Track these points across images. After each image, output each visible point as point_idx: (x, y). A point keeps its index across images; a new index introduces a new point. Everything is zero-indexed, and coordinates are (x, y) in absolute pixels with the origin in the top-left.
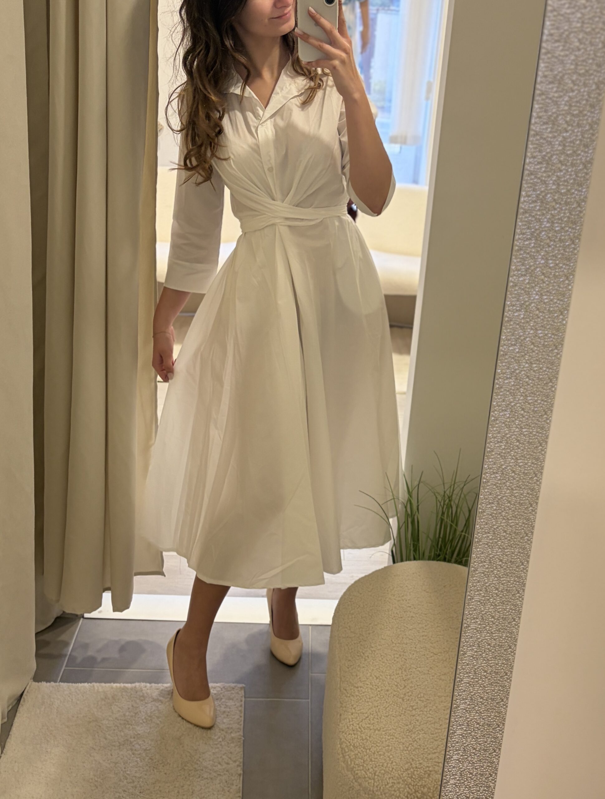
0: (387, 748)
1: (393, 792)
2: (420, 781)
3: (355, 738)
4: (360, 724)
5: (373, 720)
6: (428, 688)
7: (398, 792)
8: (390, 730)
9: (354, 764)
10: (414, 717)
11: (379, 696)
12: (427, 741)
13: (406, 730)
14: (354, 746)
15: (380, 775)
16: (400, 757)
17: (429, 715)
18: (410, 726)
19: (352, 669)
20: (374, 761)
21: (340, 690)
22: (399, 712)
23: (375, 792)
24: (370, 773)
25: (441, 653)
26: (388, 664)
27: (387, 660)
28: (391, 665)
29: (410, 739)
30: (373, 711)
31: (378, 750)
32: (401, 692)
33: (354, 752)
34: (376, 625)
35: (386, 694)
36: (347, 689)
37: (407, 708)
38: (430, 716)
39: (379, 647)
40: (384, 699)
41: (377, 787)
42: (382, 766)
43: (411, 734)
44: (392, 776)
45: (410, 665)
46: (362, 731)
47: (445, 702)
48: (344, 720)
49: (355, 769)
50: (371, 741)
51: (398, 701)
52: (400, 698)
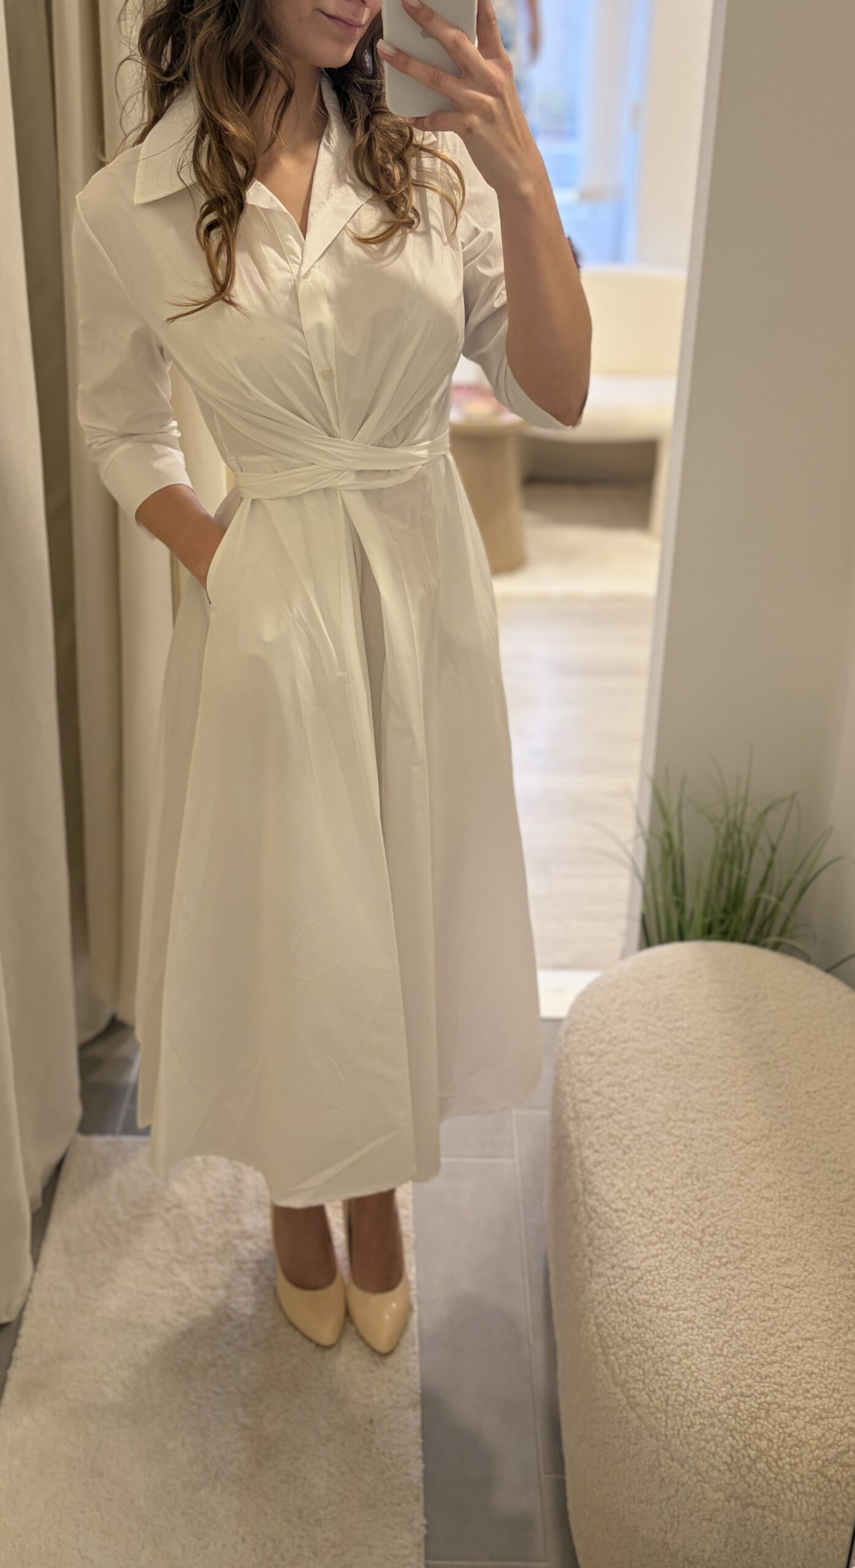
0: (684, 1347)
1: (703, 1443)
3: (623, 1321)
4: (631, 1291)
5: (652, 1285)
6: (743, 1217)
7: (712, 1443)
8: (686, 1309)
9: (627, 1373)
10: (726, 1283)
11: (658, 1233)
12: (756, 1336)
13: (714, 1310)
14: (623, 1338)
15: (677, 1405)
16: (710, 1370)
17: (751, 1278)
18: (721, 1302)
20: (663, 1375)
21: (586, 1209)
22: (698, 1271)
23: (669, 1438)
24: (658, 1399)
25: (756, 1140)
27: (663, 1156)
29: (724, 1331)
30: (650, 1266)
31: (668, 1351)
32: (695, 1224)
33: (622, 1349)
34: (637, 1081)
35: (669, 1230)
37: (709, 1260)
39: (648, 1128)
40: (666, 1240)
41: (673, 1429)
42: (680, 1386)
43: (726, 1320)
44: (698, 1410)
45: (706, 1168)
46: (634, 1308)
47: (776, 1249)
48: (599, 1275)
49: (628, 1385)
50: (653, 1332)
51: (694, 1246)
52: (695, 1239)
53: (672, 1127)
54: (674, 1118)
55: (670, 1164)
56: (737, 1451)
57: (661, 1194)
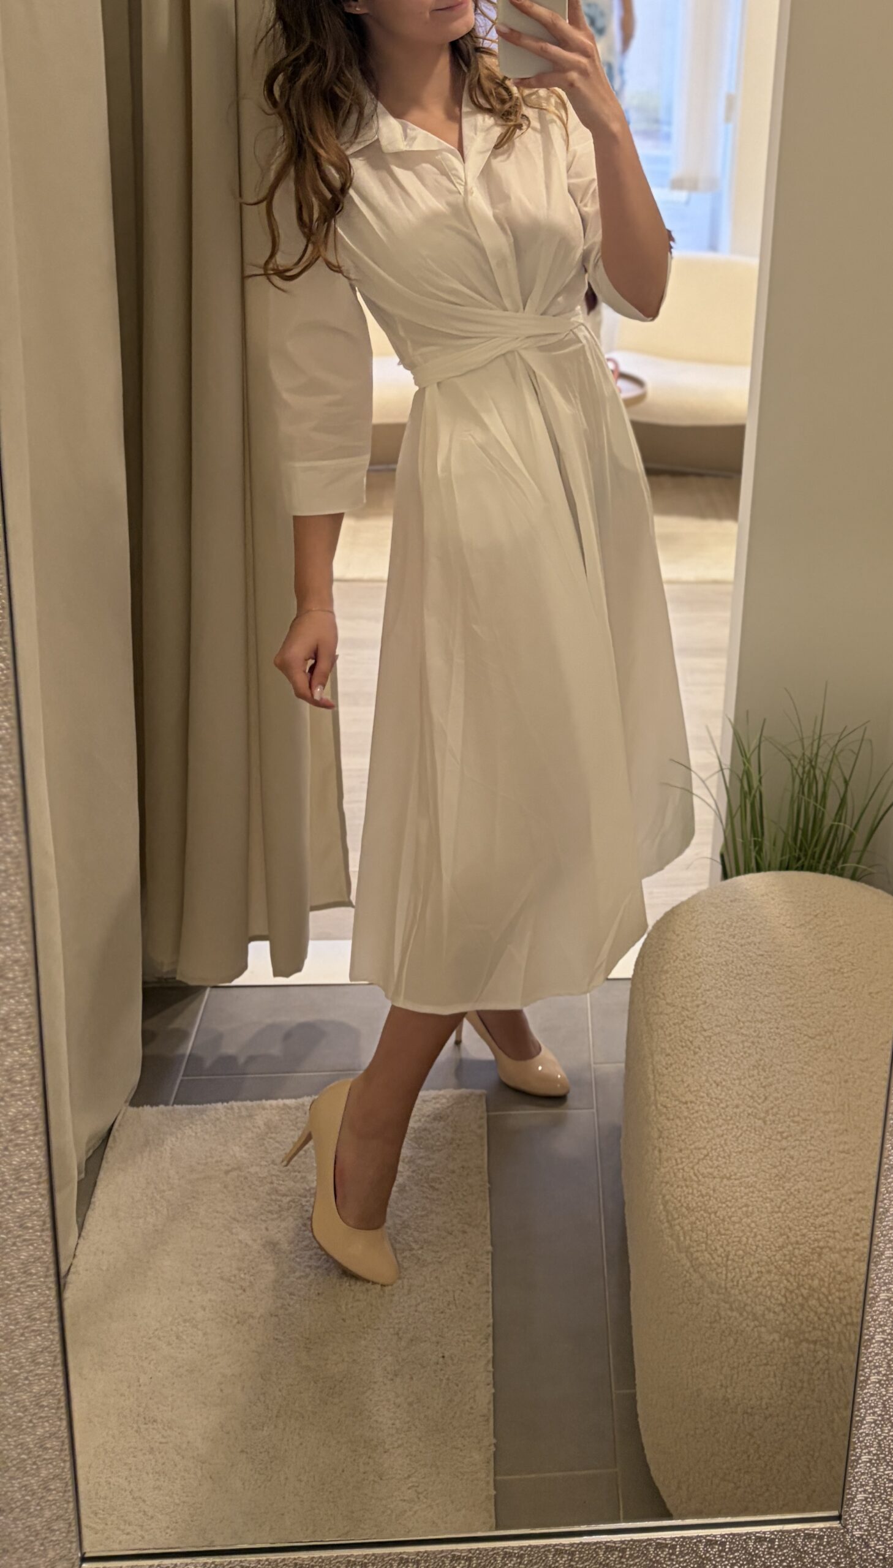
0: (744, 1209)
1: (759, 1290)
2: (805, 1266)
3: (688, 1193)
4: (696, 1167)
5: (717, 1160)
6: (805, 1098)
7: (768, 1288)
8: (748, 1177)
9: (691, 1240)
10: (786, 1153)
11: (724, 1117)
12: (812, 1194)
13: (773, 1175)
14: (688, 1208)
15: (736, 1258)
16: (768, 1225)
17: (810, 1147)
18: (780, 1168)
19: (674, 1071)
20: (724, 1234)
21: (656, 1107)
22: (760, 1144)
23: (729, 1289)
24: (718, 1256)
25: (820, 1035)
26: (734, 1060)
27: (732, 1053)
28: (739, 1062)
29: (783, 1192)
30: (715, 1145)
31: (730, 1214)
32: (759, 1107)
33: (687, 1218)
34: (708, 990)
35: (735, 1113)
36: (669, 1105)
37: (771, 1136)
38: (812, 1148)
39: (718, 1030)
40: (732, 1122)
41: (732, 1281)
42: (740, 1242)
43: (784, 1183)
44: (756, 1260)
45: (771, 1061)
46: (700, 1180)
47: (835, 1123)
48: (667, 1160)
49: (692, 1250)
50: (716, 1199)
51: (757, 1125)
52: (759, 1119)
53: (741, 1028)
54: (743, 1019)
55: (738, 1059)
56: (791, 1292)
57: (729, 1084)
